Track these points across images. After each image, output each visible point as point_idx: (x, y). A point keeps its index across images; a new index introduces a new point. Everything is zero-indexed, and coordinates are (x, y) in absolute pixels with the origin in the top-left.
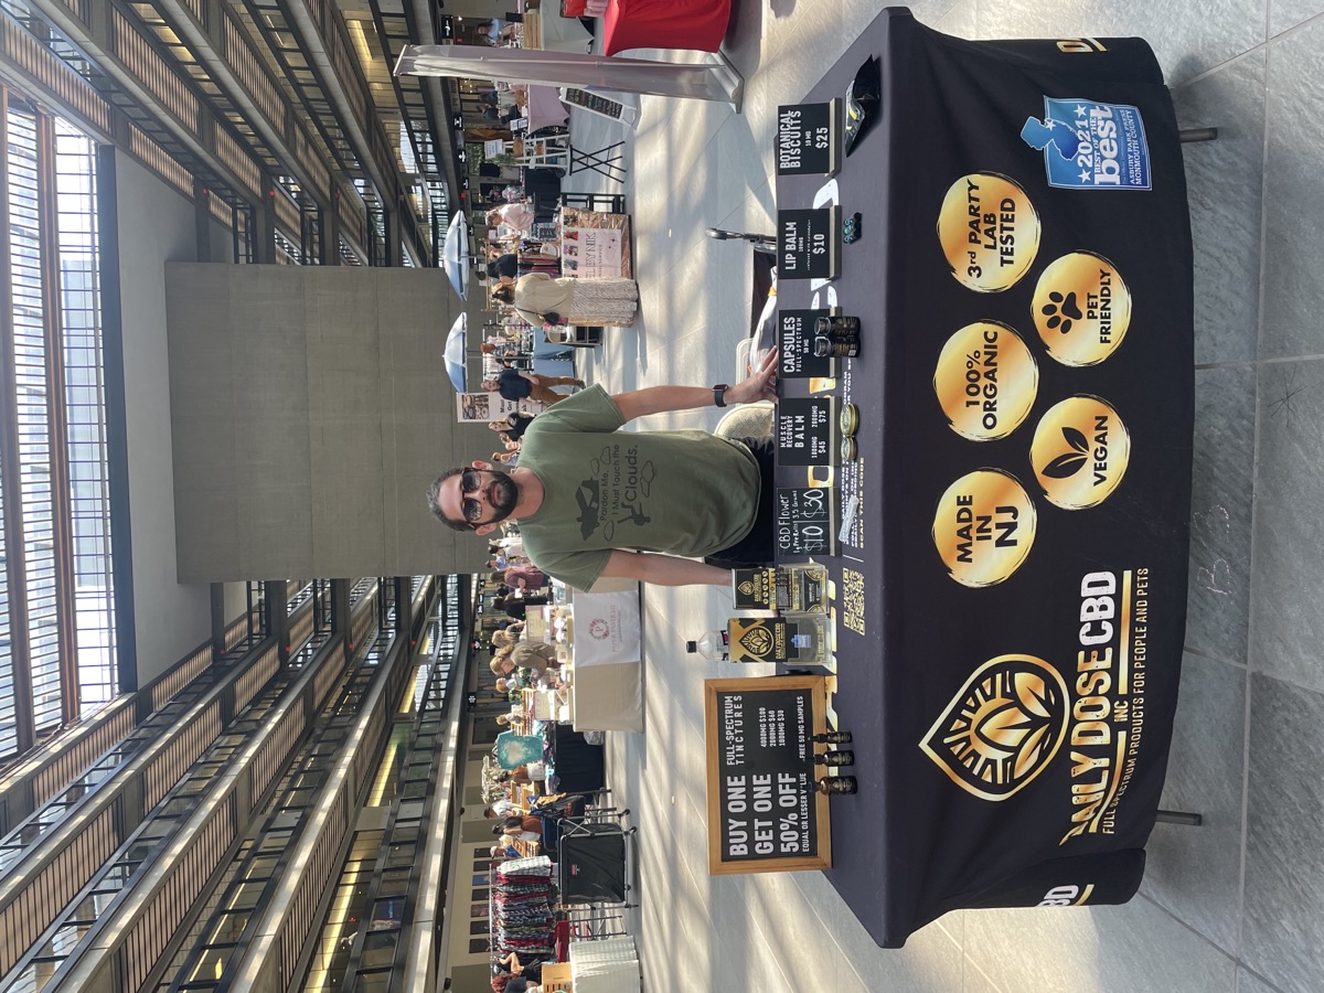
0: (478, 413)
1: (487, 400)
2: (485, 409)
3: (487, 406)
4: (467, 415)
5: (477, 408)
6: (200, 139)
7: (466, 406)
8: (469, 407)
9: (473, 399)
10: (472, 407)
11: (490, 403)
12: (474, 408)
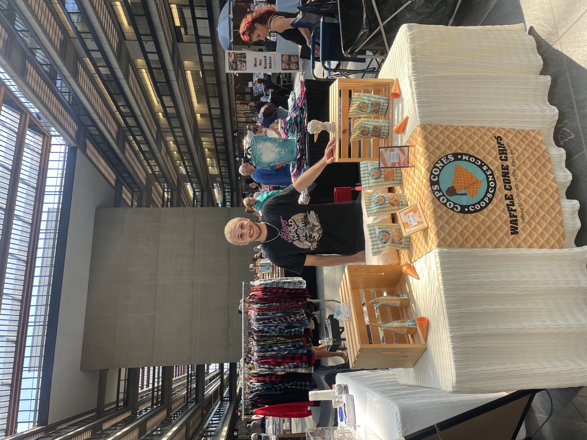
0: (239, 67)
1: (245, 57)
2: (244, 64)
3: (245, 62)
4: (231, 68)
5: (238, 63)
6: (117, 142)
7: (231, 61)
8: (233, 62)
9: (236, 55)
10: (235, 62)
11: (247, 59)
12: (236, 63)
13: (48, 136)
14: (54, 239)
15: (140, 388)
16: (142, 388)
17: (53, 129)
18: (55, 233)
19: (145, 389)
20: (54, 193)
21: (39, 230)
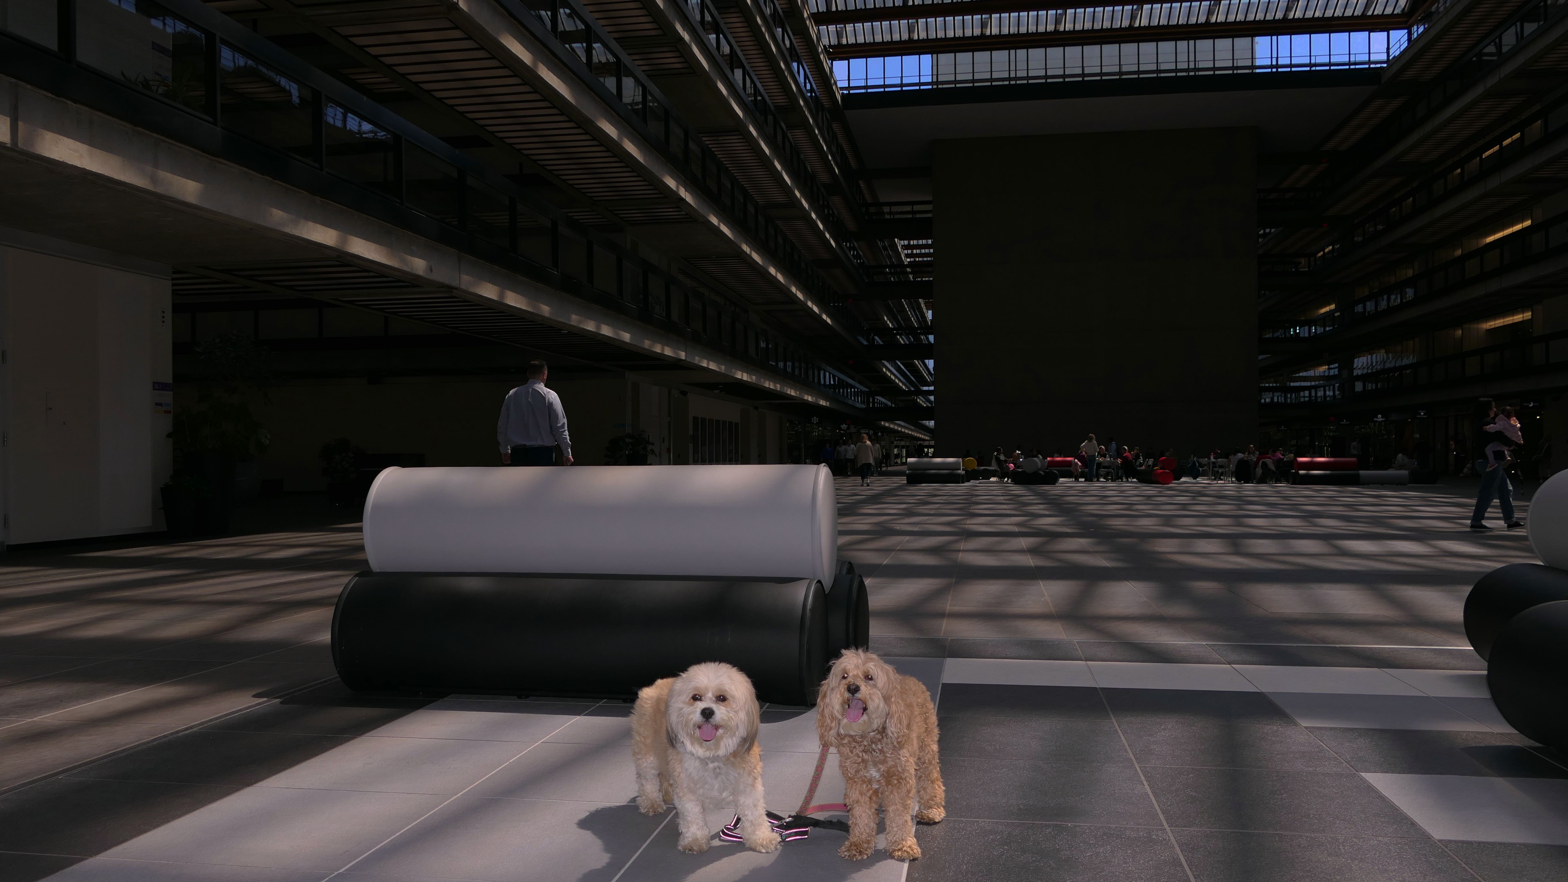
13: (1406, 22)
14: (1176, 70)
15: (906, 242)
16: (905, 247)
17: (1421, 29)
18: (1188, 70)
19: (903, 253)
20: (1274, 55)
21: (1195, 39)
